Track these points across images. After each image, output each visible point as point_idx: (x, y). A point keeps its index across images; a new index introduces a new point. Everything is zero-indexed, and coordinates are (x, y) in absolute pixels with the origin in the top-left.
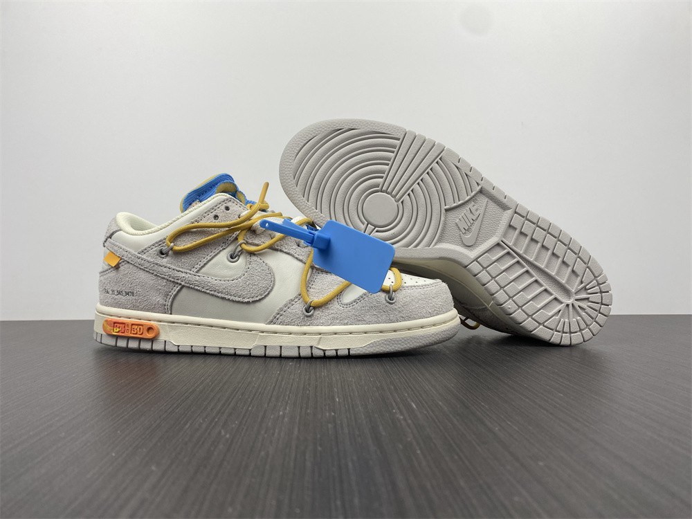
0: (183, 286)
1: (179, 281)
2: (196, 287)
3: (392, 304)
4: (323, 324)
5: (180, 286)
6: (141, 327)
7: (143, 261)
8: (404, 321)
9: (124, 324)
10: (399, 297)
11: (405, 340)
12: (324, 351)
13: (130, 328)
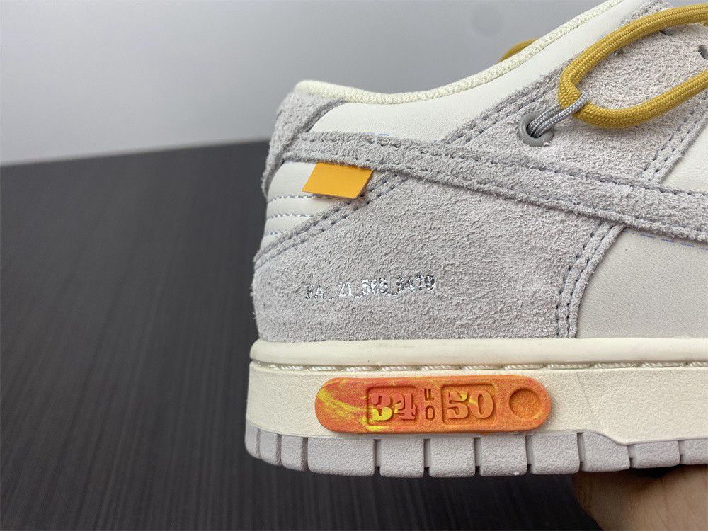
0: (626, 228)
1: (612, 214)
2: (677, 229)
5: (616, 230)
6: (481, 391)
7: (471, 163)
9: (412, 387)
13: (436, 402)
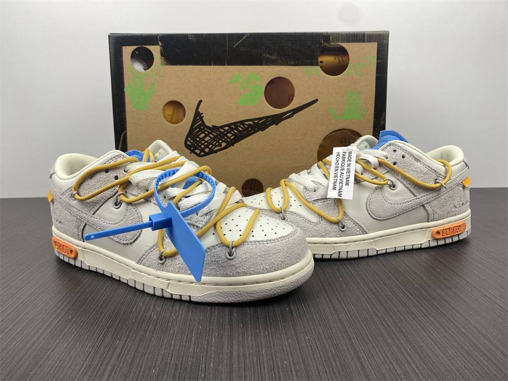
0: (86, 224)
1: (83, 220)
2: (93, 226)
3: (230, 260)
4: (172, 272)
6: (67, 248)
7: (62, 201)
8: (240, 276)
10: (239, 253)
11: (239, 294)
12: (172, 294)
